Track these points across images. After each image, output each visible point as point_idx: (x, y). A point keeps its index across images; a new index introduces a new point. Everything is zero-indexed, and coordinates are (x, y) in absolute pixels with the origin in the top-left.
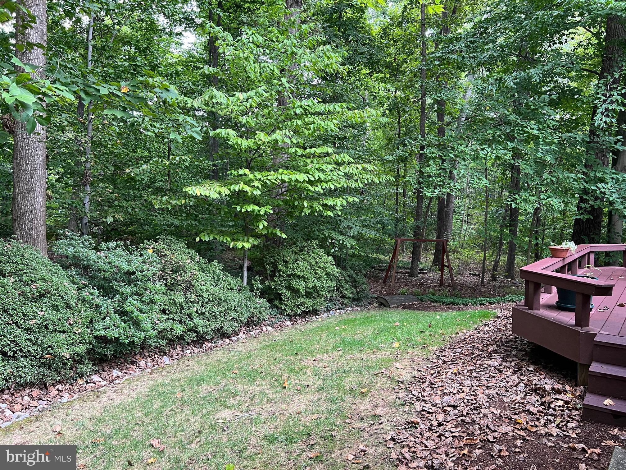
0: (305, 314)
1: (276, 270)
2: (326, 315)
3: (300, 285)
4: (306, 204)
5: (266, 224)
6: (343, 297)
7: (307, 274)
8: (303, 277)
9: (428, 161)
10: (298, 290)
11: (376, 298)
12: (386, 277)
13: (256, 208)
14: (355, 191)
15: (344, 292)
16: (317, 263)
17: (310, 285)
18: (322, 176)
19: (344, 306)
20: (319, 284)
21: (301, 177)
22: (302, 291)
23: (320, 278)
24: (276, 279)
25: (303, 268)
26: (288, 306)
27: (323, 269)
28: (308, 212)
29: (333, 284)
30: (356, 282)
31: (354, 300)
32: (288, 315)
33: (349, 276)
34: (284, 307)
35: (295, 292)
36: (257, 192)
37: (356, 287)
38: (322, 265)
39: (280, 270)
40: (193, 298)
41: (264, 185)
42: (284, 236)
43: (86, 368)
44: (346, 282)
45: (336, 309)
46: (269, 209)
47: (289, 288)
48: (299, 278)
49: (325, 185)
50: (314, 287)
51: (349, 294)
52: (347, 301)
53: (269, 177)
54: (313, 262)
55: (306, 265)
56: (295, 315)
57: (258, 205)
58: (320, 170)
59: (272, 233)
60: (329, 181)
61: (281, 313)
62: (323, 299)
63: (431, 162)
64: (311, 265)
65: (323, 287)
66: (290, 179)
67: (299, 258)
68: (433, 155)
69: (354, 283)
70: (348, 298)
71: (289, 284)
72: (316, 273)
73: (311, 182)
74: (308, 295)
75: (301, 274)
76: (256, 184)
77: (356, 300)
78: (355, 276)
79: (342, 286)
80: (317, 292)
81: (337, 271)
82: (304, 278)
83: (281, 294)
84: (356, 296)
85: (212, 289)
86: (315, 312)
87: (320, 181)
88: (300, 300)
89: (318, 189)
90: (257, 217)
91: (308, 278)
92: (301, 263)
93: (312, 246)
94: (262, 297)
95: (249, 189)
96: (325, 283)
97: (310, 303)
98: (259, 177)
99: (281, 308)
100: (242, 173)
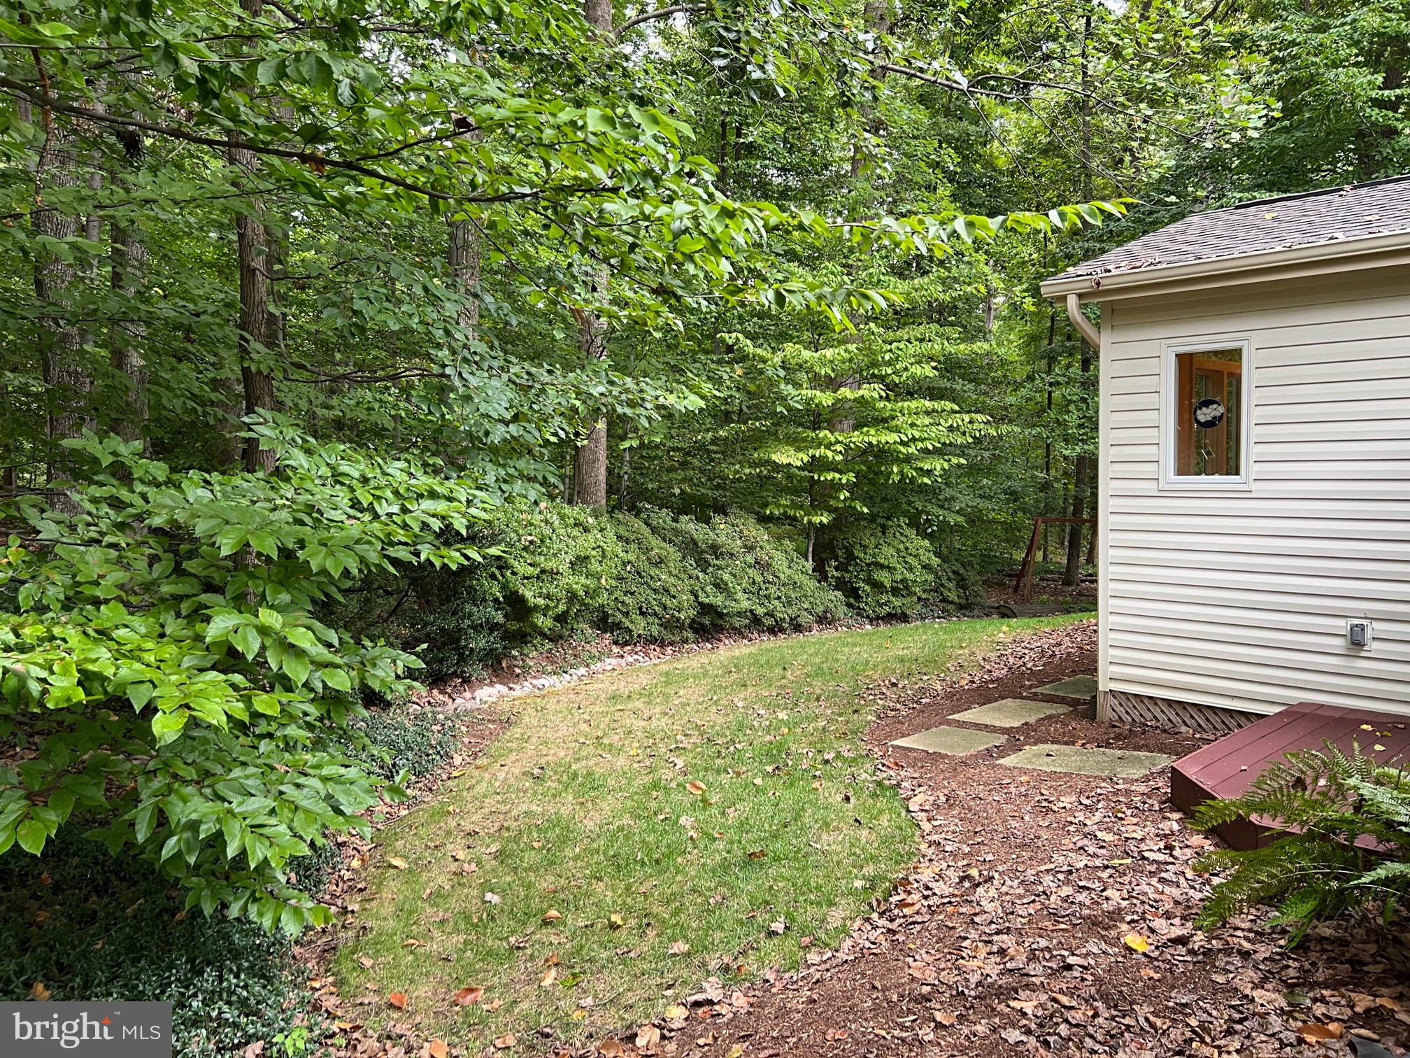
0: (890, 618)
1: (851, 557)
2: (918, 623)
3: (884, 577)
4: (895, 469)
5: (848, 494)
6: (944, 600)
7: (894, 562)
8: (888, 567)
9: (1068, 405)
10: (882, 584)
11: (997, 608)
12: (1018, 585)
13: (837, 476)
14: (962, 450)
15: (946, 593)
16: (907, 549)
17: (899, 577)
18: (917, 435)
19: (946, 614)
20: (910, 576)
21: (892, 438)
22: (888, 584)
23: (911, 569)
24: (851, 568)
25: (888, 554)
26: (869, 604)
27: (915, 556)
28: (897, 479)
29: (930, 577)
30: (964, 580)
31: (961, 607)
32: (868, 617)
33: (954, 572)
34: (862, 605)
35: (878, 586)
36: (839, 458)
37: (964, 588)
38: (914, 552)
39: (857, 557)
40: (771, 578)
41: (848, 448)
42: (866, 510)
43: (689, 634)
44: (949, 579)
45: (934, 618)
46: (851, 477)
47: (869, 581)
48: (882, 566)
49: (920, 445)
50: (903, 581)
51: (953, 596)
52: (949, 607)
53: (853, 440)
54: (901, 547)
55: (892, 551)
56: (878, 618)
57: (840, 472)
58: (913, 425)
59: (850, 506)
60: (925, 439)
61: (858, 614)
62: (915, 599)
63: (1072, 408)
64: (898, 551)
65: (915, 581)
66: (879, 442)
67: (881, 541)
68: (1074, 398)
69: (962, 583)
70: (952, 603)
71: (869, 576)
72: (906, 562)
73: (902, 443)
74: (895, 591)
75: (886, 563)
76: (839, 448)
77: (966, 608)
78: (962, 571)
79: (942, 585)
80: (906, 587)
81: (935, 561)
82: (890, 569)
83: (858, 589)
84: (964, 602)
85: (788, 572)
86: (904, 618)
87: (914, 439)
88: (884, 598)
89: (912, 450)
90: (836, 487)
91: (895, 569)
92: (885, 549)
93: (899, 526)
94: (837, 588)
95: (830, 454)
96: (919, 576)
97: (897, 602)
98: (841, 439)
99: (859, 608)
100: (821, 435)
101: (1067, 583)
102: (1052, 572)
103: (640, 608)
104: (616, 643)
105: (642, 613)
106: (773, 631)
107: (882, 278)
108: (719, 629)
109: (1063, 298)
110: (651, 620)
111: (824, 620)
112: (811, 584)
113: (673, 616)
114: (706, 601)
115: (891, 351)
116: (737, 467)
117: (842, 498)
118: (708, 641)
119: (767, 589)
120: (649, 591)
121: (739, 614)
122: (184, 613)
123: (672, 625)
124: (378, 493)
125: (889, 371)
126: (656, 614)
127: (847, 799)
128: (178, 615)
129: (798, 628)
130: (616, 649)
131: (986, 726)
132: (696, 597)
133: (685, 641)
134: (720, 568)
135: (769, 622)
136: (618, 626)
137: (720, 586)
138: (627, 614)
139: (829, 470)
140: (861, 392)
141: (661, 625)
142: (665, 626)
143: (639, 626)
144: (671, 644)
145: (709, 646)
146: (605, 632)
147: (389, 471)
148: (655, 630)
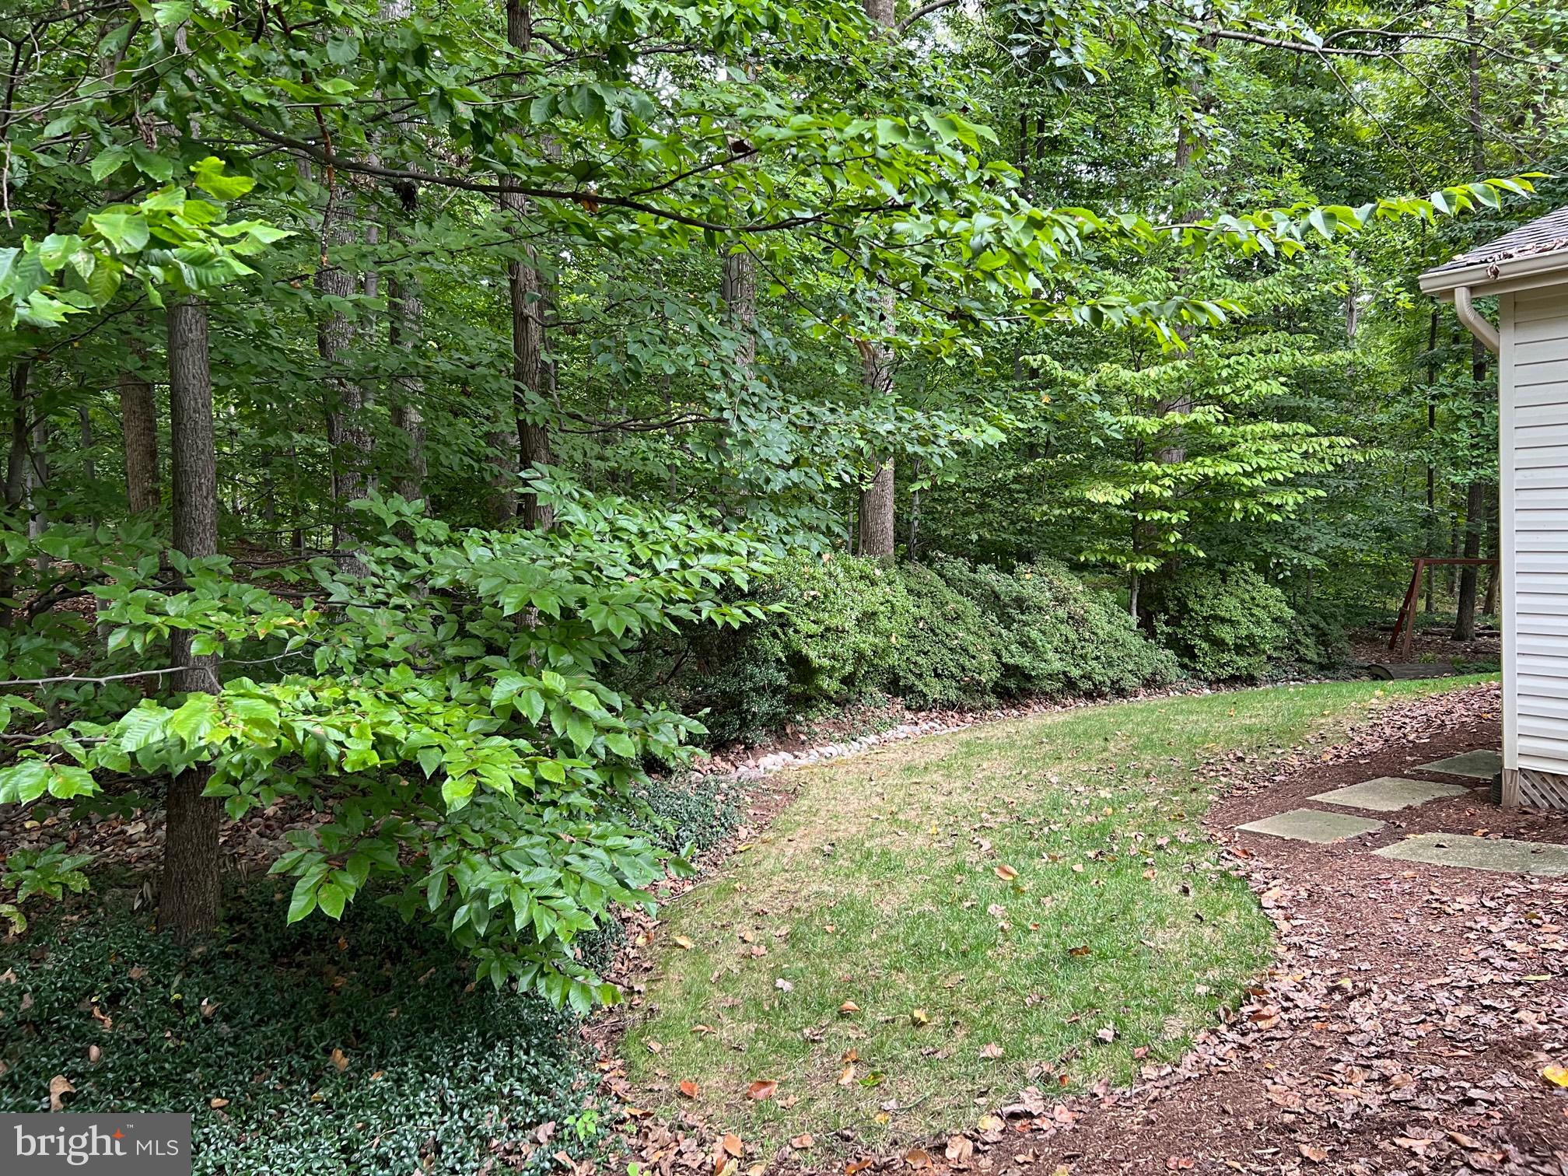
0: (1233, 680)
1: (1184, 609)
2: (1269, 686)
3: (1226, 633)
4: (1237, 505)
5: (1179, 536)
6: (1300, 660)
7: (1237, 615)
8: (1230, 621)
10: (1223, 640)
11: (1367, 668)
12: (1394, 641)
13: (1166, 515)
14: (1320, 480)
15: (1302, 650)
16: (1253, 599)
17: (1244, 633)
18: (1263, 464)
19: (1303, 676)
20: (1258, 631)
21: (1233, 468)
22: (1230, 640)
23: (1258, 623)
24: (1184, 623)
25: (1229, 606)
26: (1206, 664)
27: (1264, 608)
28: (1239, 516)
29: (1283, 633)
30: (1325, 635)
31: (1322, 667)
32: (1206, 679)
33: (1312, 626)
34: (1199, 666)
35: (1218, 644)
36: (1168, 493)
37: (1326, 644)
38: (1262, 602)
39: (1192, 610)
40: (1087, 635)
41: (1178, 482)
42: (1201, 554)
43: (992, 699)
44: (1306, 634)
45: (1288, 680)
46: (1184, 515)
47: (1207, 637)
48: (1223, 620)
49: (1267, 476)
50: (1249, 637)
51: (1311, 655)
52: (1307, 667)
53: (1185, 472)
54: (1247, 597)
55: (1235, 602)
56: (1219, 681)
57: (1170, 511)
58: (1258, 452)
59: (1182, 550)
60: (1274, 468)
61: (1194, 677)
62: (1264, 657)
63: (1462, 424)
64: (1243, 601)
65: (1264, 637)
66: (1217, 473)
67: (1221, 590)
68: (1465, 413)
69: (1322, 639)
70: (1310, 662)
71: (1207, 631)
72: (1252, 615)
73: (1246, 474)
74: (1239, 649)
75: (1228, 616)
76: (1167, 482)
77: (1328, 668)
78: (1323, 625)
79: (1298, 642)
80: (1253, 645)
81: (1289, 613)
82: (1232, 622)
83: (1194, 647)
84: (1325, 661)
85: (1108, 628)
86: (1251, 681)
87: (1260, 469)
88: (1226, 657)
89: (1257, 482)
90: (1165, 527)
91: (1238, 622)
92: (1226, 599)
93: (1243, 572)
94: (1167, 646)
95: (1156, 489)
96: (1269, 631)
97: (1242, 662)
98: (1169, 471)
99: (1194, 669)
100: (1145, 468)
101: (1459, 637)
102: (1438, 624)
103: (935, 670)
104: (908, 708)
105: (937, 675)
106: (1089, 696)
107: (1216, 281)
108: (1028, 694)
109: (1450, 293)
110: (947, 682)
111: (1153, 683)
112: (1136, 642)
113: (972, 678)
114: (1012, 661)
115: (1229, 366)
116: (1045, 507)
117: (1172, 540)
118: (1014, 706)
119: (1083, 647)
120: (944, 651)
121: (1050, 677)
122: (469, 676)
123: (973, 688)
124: (657, 548)
125: (1228, 390)
126: (953, 676)
127: (1186, 891)
128: (463, 678)
129: (1121, 693)
130: (908, 715)
131: (1357, 809)
132: (999, 657)
133: (988, 707)
134: (1026, 624)
135: (1087, 685)
136: (910, 689)
137: (1026, 644)
138: (920, 676)
139: (1155, 509)
140: (1193, 416)
141: (959, 689)
142: (964, 690)
143: (935, 690)
144: (971, 710)
145: (1016, 713)
146: (897, 696)
147: (667, 524)
148: (953, 695)
